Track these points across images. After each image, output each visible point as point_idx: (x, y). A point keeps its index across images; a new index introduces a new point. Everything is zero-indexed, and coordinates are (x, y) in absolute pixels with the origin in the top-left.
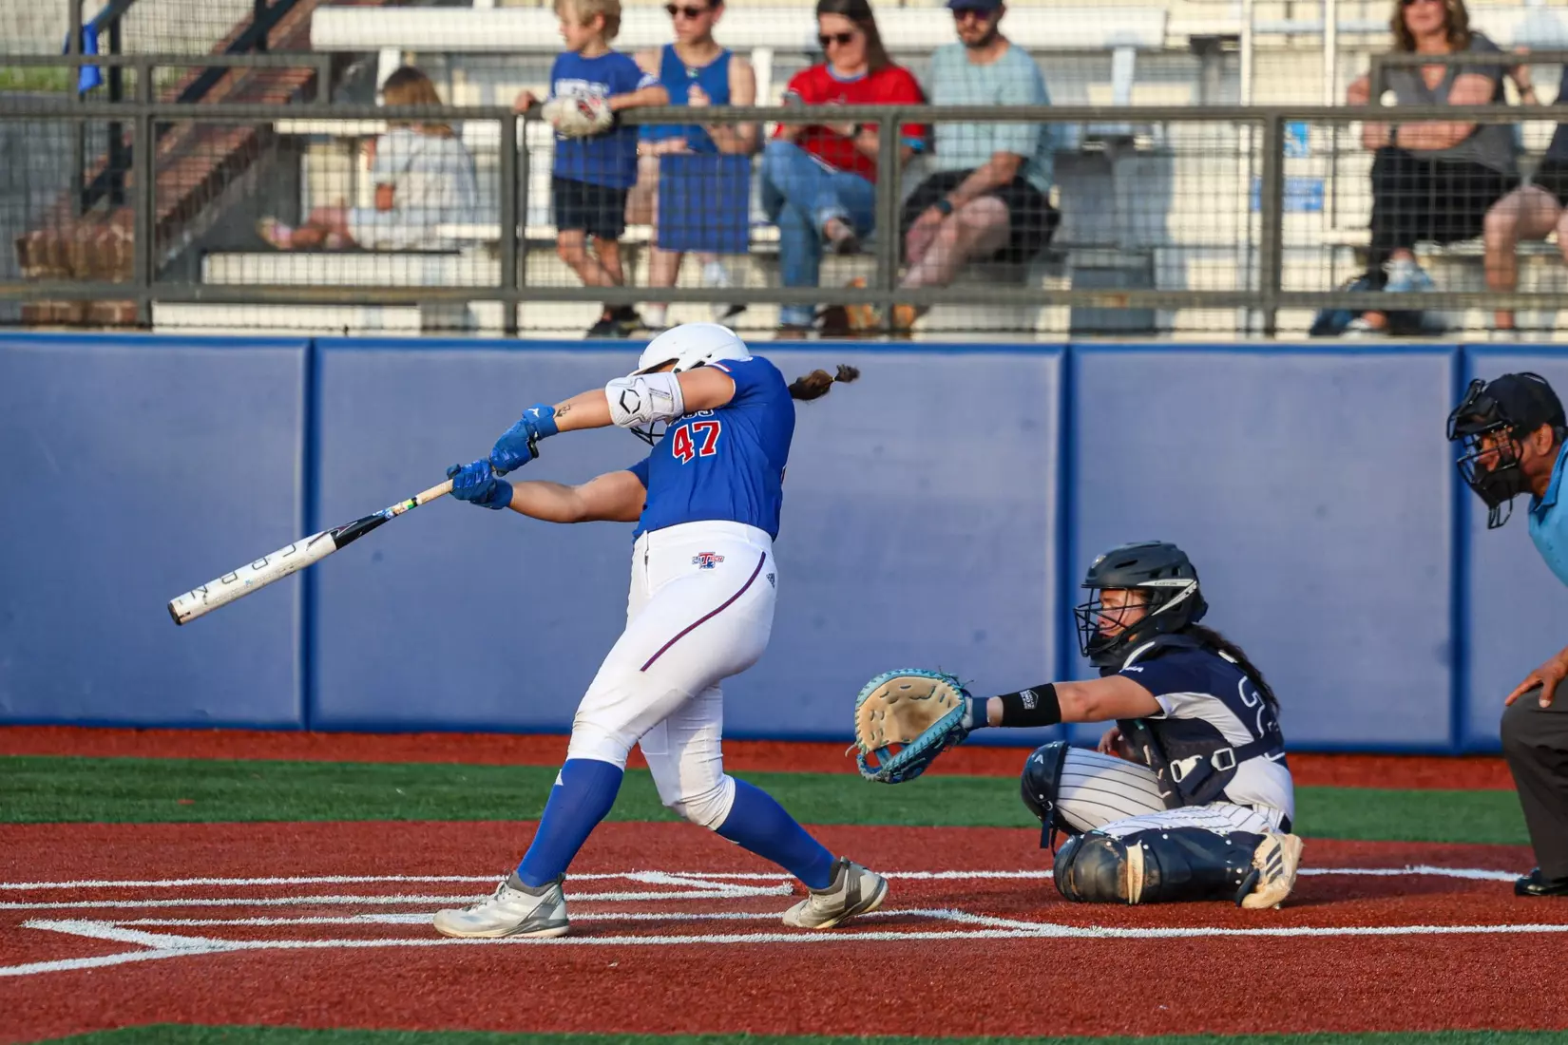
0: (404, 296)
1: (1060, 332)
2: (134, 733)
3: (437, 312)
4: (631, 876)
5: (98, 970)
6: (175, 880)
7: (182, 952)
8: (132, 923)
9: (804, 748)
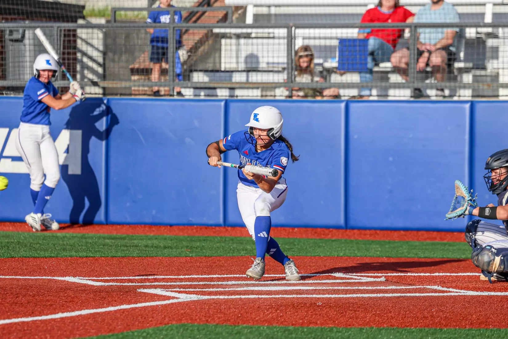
0: (256, 86)
1: (469, 96)
2: (169, 227)
3: (266, 91)
4: (332, 274)
5: (162, 305)
6: (185, 276)
7: (189, 300)
8: (173, 290)
9: (386, 232)
